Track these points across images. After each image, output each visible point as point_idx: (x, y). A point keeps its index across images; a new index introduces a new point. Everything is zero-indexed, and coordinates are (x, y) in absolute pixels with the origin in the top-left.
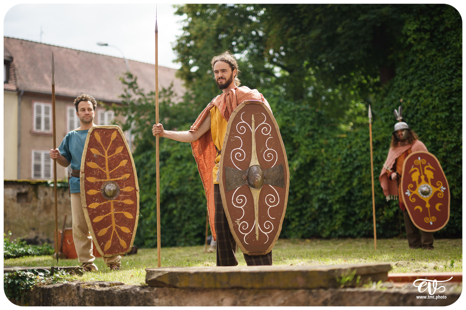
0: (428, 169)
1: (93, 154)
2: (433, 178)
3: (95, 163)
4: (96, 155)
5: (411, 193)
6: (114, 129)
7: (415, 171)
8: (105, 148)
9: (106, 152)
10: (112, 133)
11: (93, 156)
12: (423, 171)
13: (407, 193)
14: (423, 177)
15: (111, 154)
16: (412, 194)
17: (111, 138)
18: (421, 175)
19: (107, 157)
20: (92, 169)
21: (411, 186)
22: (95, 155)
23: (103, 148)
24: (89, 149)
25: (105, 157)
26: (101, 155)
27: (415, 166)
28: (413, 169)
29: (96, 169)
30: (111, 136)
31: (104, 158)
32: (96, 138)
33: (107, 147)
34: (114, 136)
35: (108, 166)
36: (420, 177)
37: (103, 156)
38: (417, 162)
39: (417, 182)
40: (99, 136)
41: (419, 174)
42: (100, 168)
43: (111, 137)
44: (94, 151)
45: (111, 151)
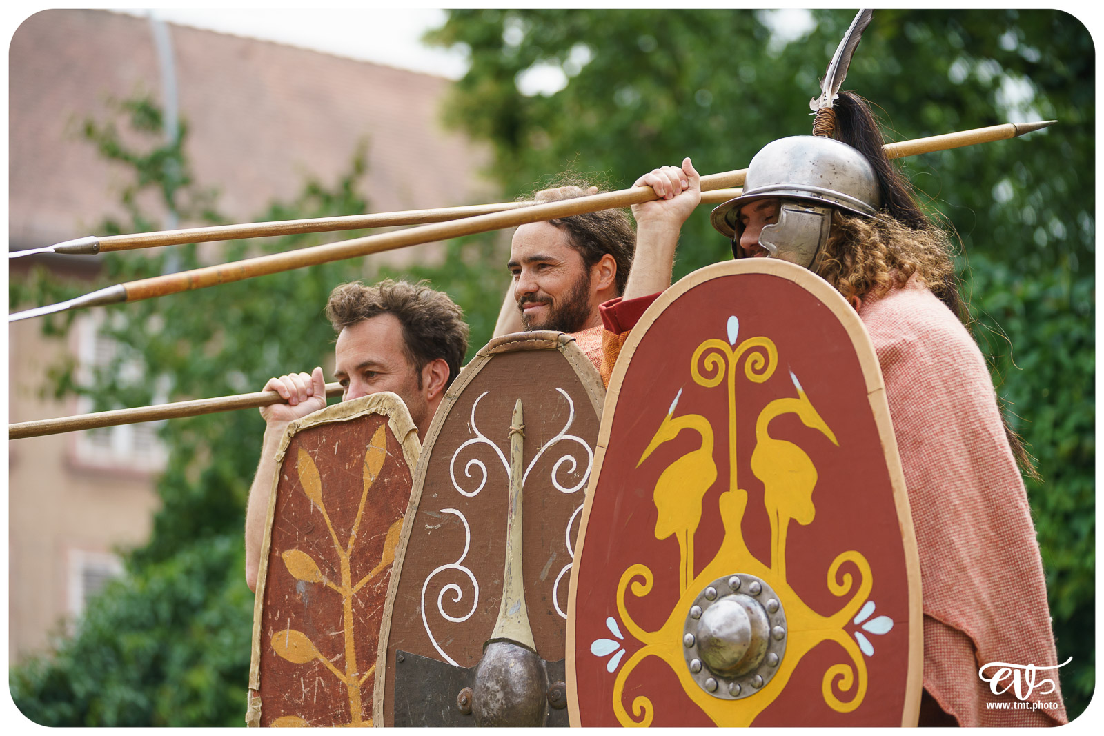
0: (786, 428)
1: (296, 581)
2: (806, 515)
3: (301, 635)
4: (308, 584)
5: (630, 645)
6: (374, 414)
7: (688, 440)
8: (338, 534)
9: (345, 559)
10: (368, 442)
11: (295, 592)
12: (747, 444)
13: (601, 647)
14: (733, 504)
15: (367, 570)
16: (638, 656)
17: (361, 474)
18: (721, 486)
19: (348, 590)
20: (292, 667)
21: (641, 579)
22: (301, 588)
23: (330, 541)
24: (277, 554)
25: (339, 590)
26: (325, 581)
27: (696, 401)
28: (669, 430)
29: (308, 666)
30: (362, 461)
31: (338, 597)
32: (304, 487)
33: (350, 530)
34: (375, 454)
35: (352, 643)
36: (711, 502)
37: (332, 585)
38: (709, 367)
39: (687, 553)
40: (316, 471)
41: (710, 475)
42: (322, 659)
43: (365, 468)
44: (298, 563)
45: (367, 554)
